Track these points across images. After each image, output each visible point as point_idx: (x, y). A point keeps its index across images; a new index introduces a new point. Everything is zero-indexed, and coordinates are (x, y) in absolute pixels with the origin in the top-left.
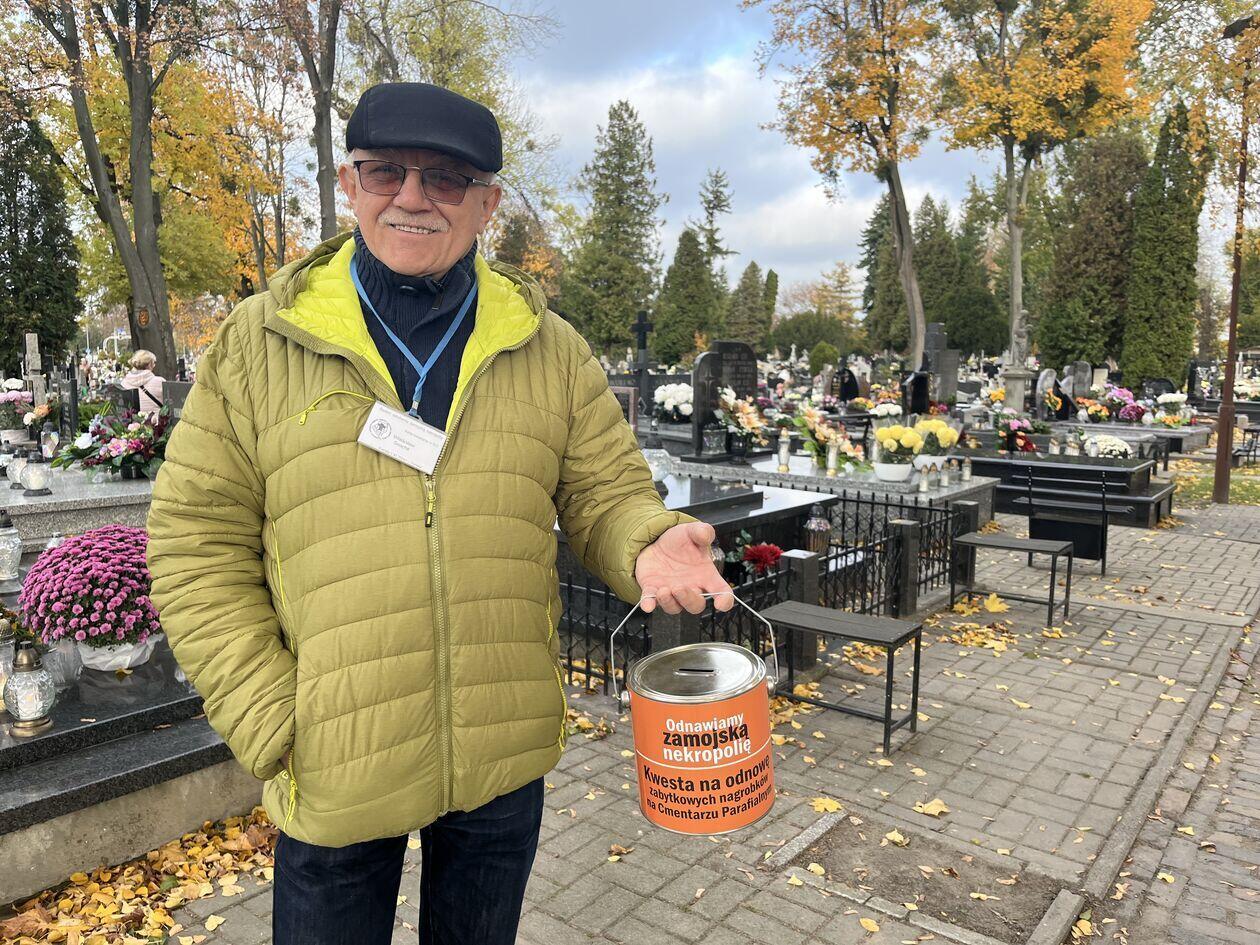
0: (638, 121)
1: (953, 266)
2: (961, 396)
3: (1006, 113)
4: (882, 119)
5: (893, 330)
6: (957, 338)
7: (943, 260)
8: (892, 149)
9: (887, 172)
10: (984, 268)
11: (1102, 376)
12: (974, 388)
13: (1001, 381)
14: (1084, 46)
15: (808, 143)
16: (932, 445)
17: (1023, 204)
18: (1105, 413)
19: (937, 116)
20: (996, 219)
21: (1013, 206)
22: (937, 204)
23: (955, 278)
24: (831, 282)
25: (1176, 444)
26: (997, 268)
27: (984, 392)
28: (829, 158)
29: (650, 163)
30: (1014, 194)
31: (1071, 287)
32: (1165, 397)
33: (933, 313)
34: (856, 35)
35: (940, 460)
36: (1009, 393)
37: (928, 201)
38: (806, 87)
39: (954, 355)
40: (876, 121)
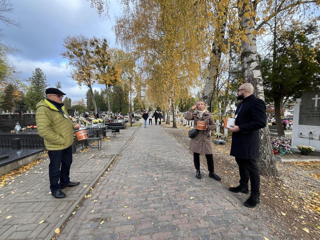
0: (42, 72)
1: (100, 99)
2: (103, 117)
3: (106, 81)
4: (88, 79)
5: (92, 108)
6: (101, 109)
7: (99, 99)
8: (90, 83)
9: (89, 86)
10: (104, 100)
11: (120, 114)
12: (104, 116)
13: (108, 115)
14: (114, 74)
15: (76, 80)
16: (100, 122)
17: (109, 93)
18: (120, 118)
19: (96, 80)
20: (105, 94)
21: (107, 93)
22: (97, 91)
23: (100, 101)
24: (81, 101)
25: (127, 121)
26: (106, 100)
27: (105, 116)
28: (80, 83)
29: (45, 79)
30: (107, 91)
31: (115, 103)
32: (126, 116)
33: (97, 106)
34: (83, 66)
35: (101, 124)
36: (109, 116)
37: (95, 90)
38: (75, 72)
39: (101, 111)
40: (87, 79)
